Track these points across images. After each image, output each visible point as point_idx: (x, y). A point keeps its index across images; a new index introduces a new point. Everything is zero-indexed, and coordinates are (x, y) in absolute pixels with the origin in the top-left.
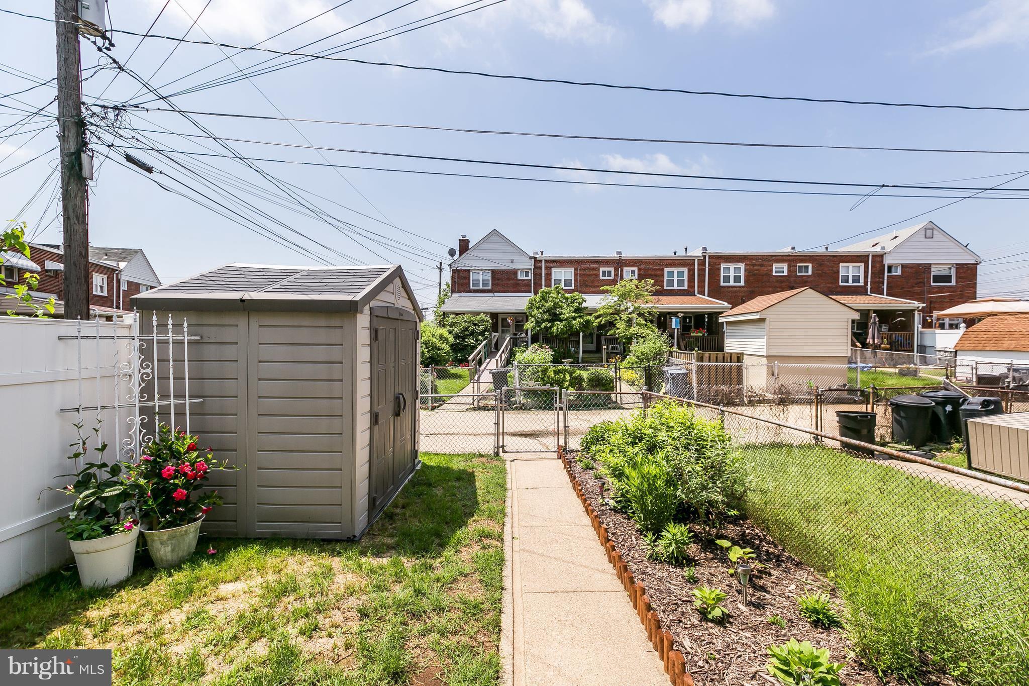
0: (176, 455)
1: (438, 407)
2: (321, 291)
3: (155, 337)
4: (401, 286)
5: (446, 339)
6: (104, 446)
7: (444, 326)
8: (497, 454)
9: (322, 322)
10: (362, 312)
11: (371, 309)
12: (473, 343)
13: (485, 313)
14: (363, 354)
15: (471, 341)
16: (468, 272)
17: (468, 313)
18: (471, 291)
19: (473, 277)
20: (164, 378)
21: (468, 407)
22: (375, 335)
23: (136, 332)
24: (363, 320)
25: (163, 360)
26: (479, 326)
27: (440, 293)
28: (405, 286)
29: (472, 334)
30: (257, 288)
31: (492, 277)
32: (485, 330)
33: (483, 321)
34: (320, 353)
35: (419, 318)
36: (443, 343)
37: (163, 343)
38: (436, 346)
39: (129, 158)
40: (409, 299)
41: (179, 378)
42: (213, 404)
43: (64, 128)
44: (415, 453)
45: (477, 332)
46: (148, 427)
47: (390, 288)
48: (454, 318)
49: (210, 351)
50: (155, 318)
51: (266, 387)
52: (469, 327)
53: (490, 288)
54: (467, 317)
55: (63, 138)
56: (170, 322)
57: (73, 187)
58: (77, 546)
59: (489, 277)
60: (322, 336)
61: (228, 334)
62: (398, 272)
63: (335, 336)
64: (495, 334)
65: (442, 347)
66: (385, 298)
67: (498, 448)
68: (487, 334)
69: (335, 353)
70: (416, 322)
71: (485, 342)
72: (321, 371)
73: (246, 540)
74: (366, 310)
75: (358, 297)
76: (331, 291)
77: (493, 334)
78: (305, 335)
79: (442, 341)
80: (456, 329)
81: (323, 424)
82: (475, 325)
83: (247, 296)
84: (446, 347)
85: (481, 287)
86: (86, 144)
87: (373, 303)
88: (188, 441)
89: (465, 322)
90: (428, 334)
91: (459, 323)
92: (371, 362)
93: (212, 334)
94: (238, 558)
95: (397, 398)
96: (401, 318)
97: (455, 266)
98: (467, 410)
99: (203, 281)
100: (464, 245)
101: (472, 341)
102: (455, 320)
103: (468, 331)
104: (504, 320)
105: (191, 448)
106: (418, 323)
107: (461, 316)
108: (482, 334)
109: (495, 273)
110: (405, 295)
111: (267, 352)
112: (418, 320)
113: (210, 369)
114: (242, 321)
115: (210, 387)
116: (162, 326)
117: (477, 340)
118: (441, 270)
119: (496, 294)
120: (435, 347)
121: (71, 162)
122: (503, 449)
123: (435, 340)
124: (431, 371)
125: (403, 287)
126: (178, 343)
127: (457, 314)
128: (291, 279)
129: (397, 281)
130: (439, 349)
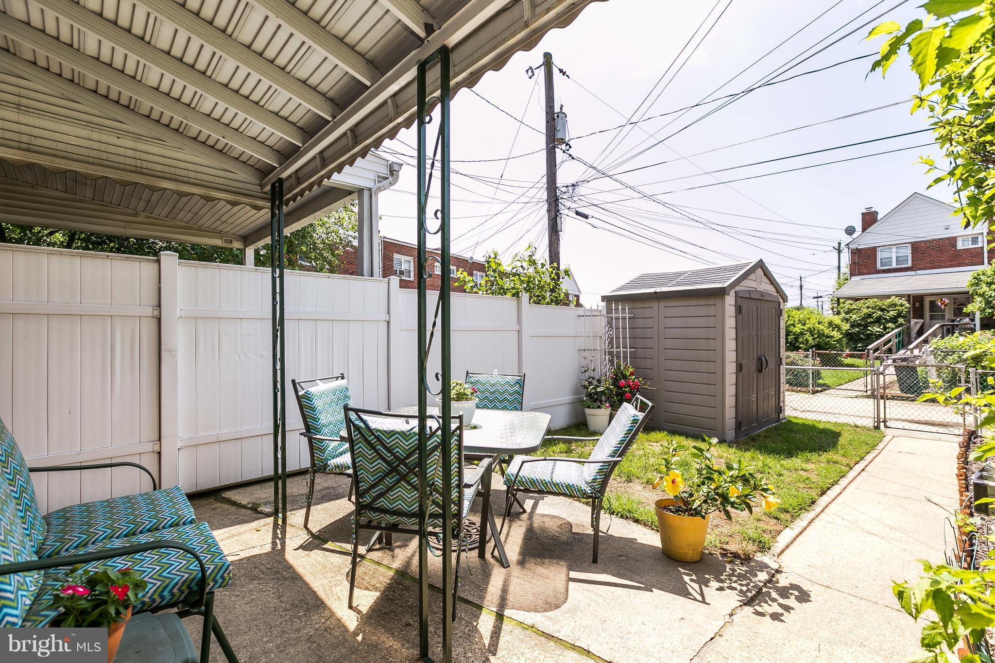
0: (625, 377)
1: (821, 391)
2: (701, 283)
3: (614, 315)
4: (762, 274)
5: (838, 328)
6: (594, 369)
7: (838, 313)
8: (877, 428)
9: (702, 302)
10: (729, 295)
11: (736, 292)
12: (879, 332)
13: (897, 296)
14: (730, 322)
15: (876, 329)
16: (873, 250)
17: (872, 297)
18: (879, 272)
19: (880, 256)
20: (618, 338)
21: (860, 394)
22: (739, 309)
23: (604, 312)
24: (730, 300)
25: (617, 328)
26: (888, 312)
27: (839, 278)
28: (767, 274)
29: (878, 321)
30: (663, 285)
31: (912, 253)
32: (899, 315)
33: (895, 305)
34: (701, 322)
35: (783, 299)
36: (833, 331)
37: (617, 319)
38: (823, 334)
39: (577, 213)
40: (772, 284)
41: (624, 338)
42: (641, 352)
43: (549, 206)
44: (780, 410)
45: (886, 319)
46: (611, 361)
47: (752, 276)
48: (851, 304)
49: (639, 323)
50: (613, 305)
51: (669, 343)
52: (873, 313)
53: (910, 264)
54: (870, 302)
55: (549, 211)
56: (620, 307)
57: (554, 237)
58: (588, 411)
59: (908, 252)
60: (702, 311)
61: (648, 313)
62: (761, 264)
63: (711, 311)
64: (915, 320)
65: (832, 334)
66: (748, 284)
67: (879, 422)
68: (901, 320)
69: (711, 322)
70: (779, 302)
71: (897, 330)
72: (702, 333)
73: (660, 429)
74: (732, 293)
75: (726, 285)
76: (709, 282)
77: (913, 321)
78: (691, 311)
79: (831, 329)
80: (854, 316)
81: (704, 366)
82: (882, 310)
83: (658, 290)
84: (836, 335)
85: (894, 266)
86: (558, 211)
87: (737, 288)
88: (631, 370)
89: (868, 307)
90: (813, 321)
91: (859, 309)
92: (736, 328)
93: (640, 313)
94: (655, 435)
95: (760, 359)
96: (763, 298)
97: (853, 246)
98: (856, 397)
99: (632, 284)
100: (869, 219)
101: (878, 329)
102: (852, 307)
103: (872, 318)
104: (932, 304)
105: (632, 374)
106: (782, 304)
107: (862, 301)
108: (894, 320)
109: (916, 247)
110: (768, 281)
111: (670, 322)
112: (781, 301)
113: (639, 332)
114: (655, 305)
115: (640, 343)
116: (617, 309)
117: (885, 328)
118: (839, 252)
119: (919, 272)
120: (821, 335)
121: (553, 223)
122: (885, 424)
123: (821, 327)
124: (811, 355)
125: (765, 275)
126: (624, 318)
127: (856, 299)
128: (682, 277)
129: (759, 272)
130: (827, 337)
